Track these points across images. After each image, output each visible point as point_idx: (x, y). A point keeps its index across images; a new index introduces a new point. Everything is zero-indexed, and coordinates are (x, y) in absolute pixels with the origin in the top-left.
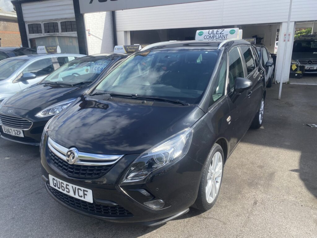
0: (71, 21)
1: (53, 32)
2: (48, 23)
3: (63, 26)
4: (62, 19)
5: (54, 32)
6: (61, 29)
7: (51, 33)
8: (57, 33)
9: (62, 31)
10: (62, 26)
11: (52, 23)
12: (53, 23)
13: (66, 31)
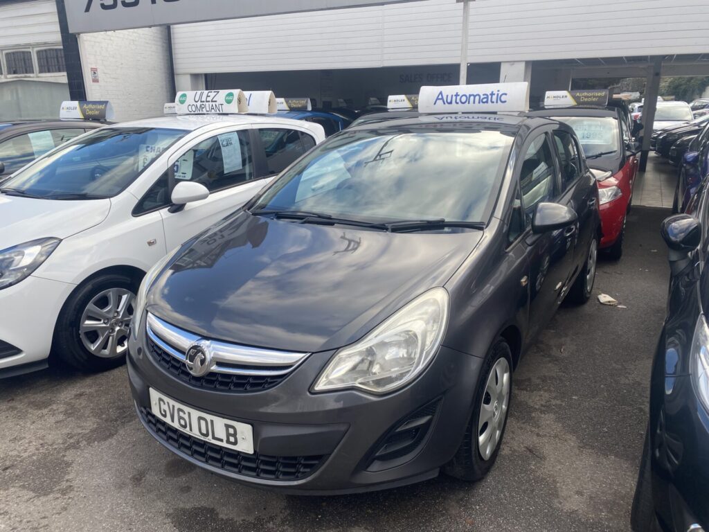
0: (56, 50)
1: (23, 73)
2: (13, 53)
3: (42, 60)
4: (38, 45)
5: (26, 73)
6: (39, 66)
7: (20, 74)
8: (32, 75)
9: (41, 72)
10: (39, 59)
11: (20, 52)
12: (23, 52)
13: (49, 71)
